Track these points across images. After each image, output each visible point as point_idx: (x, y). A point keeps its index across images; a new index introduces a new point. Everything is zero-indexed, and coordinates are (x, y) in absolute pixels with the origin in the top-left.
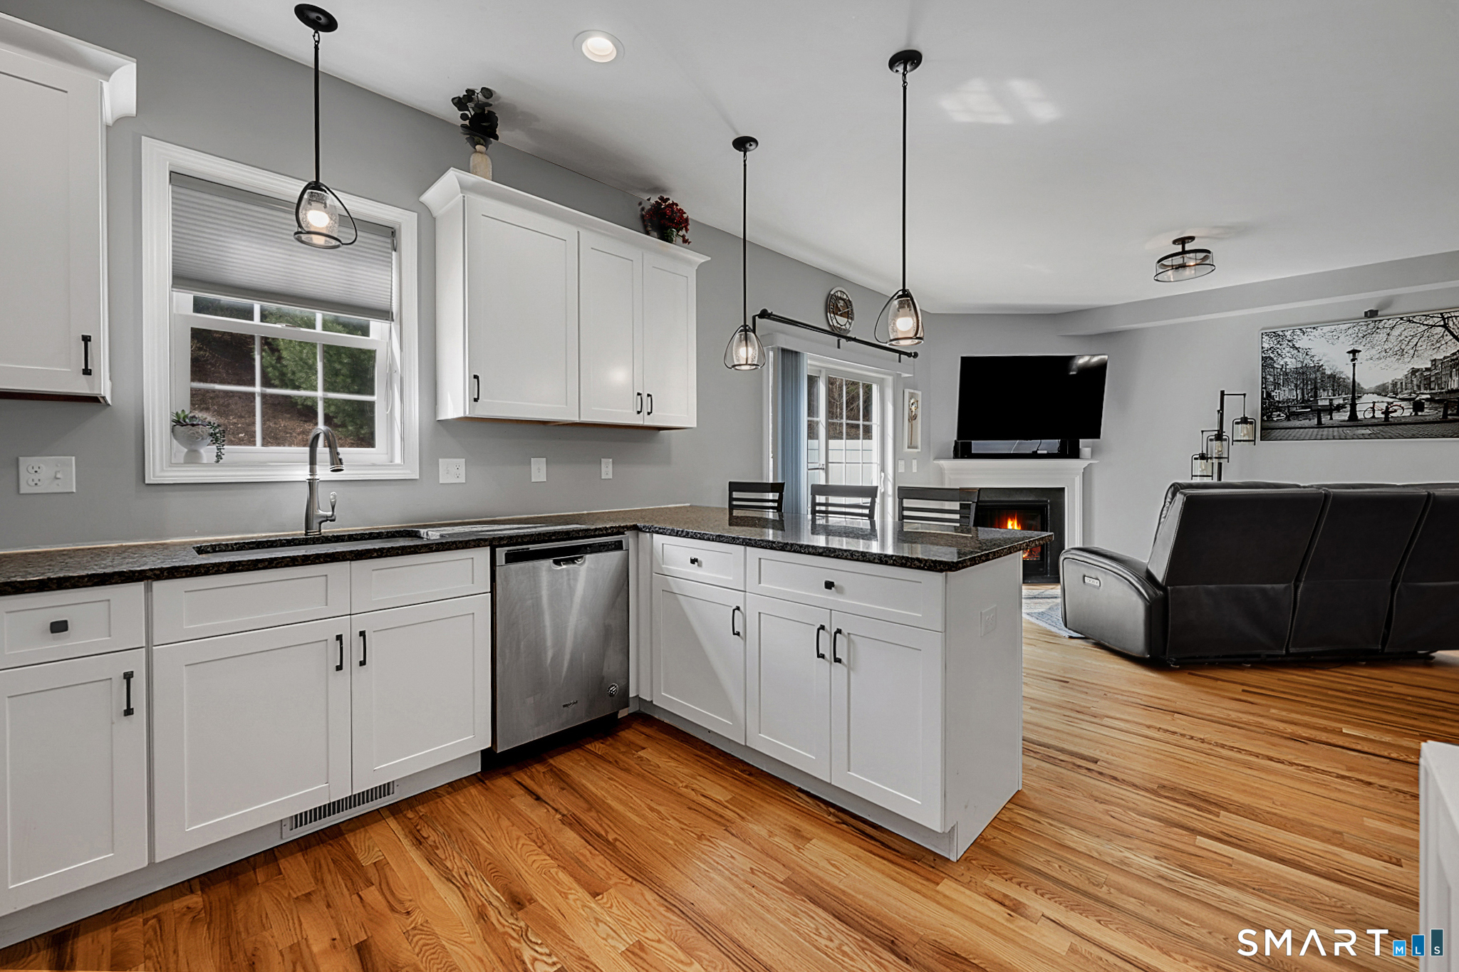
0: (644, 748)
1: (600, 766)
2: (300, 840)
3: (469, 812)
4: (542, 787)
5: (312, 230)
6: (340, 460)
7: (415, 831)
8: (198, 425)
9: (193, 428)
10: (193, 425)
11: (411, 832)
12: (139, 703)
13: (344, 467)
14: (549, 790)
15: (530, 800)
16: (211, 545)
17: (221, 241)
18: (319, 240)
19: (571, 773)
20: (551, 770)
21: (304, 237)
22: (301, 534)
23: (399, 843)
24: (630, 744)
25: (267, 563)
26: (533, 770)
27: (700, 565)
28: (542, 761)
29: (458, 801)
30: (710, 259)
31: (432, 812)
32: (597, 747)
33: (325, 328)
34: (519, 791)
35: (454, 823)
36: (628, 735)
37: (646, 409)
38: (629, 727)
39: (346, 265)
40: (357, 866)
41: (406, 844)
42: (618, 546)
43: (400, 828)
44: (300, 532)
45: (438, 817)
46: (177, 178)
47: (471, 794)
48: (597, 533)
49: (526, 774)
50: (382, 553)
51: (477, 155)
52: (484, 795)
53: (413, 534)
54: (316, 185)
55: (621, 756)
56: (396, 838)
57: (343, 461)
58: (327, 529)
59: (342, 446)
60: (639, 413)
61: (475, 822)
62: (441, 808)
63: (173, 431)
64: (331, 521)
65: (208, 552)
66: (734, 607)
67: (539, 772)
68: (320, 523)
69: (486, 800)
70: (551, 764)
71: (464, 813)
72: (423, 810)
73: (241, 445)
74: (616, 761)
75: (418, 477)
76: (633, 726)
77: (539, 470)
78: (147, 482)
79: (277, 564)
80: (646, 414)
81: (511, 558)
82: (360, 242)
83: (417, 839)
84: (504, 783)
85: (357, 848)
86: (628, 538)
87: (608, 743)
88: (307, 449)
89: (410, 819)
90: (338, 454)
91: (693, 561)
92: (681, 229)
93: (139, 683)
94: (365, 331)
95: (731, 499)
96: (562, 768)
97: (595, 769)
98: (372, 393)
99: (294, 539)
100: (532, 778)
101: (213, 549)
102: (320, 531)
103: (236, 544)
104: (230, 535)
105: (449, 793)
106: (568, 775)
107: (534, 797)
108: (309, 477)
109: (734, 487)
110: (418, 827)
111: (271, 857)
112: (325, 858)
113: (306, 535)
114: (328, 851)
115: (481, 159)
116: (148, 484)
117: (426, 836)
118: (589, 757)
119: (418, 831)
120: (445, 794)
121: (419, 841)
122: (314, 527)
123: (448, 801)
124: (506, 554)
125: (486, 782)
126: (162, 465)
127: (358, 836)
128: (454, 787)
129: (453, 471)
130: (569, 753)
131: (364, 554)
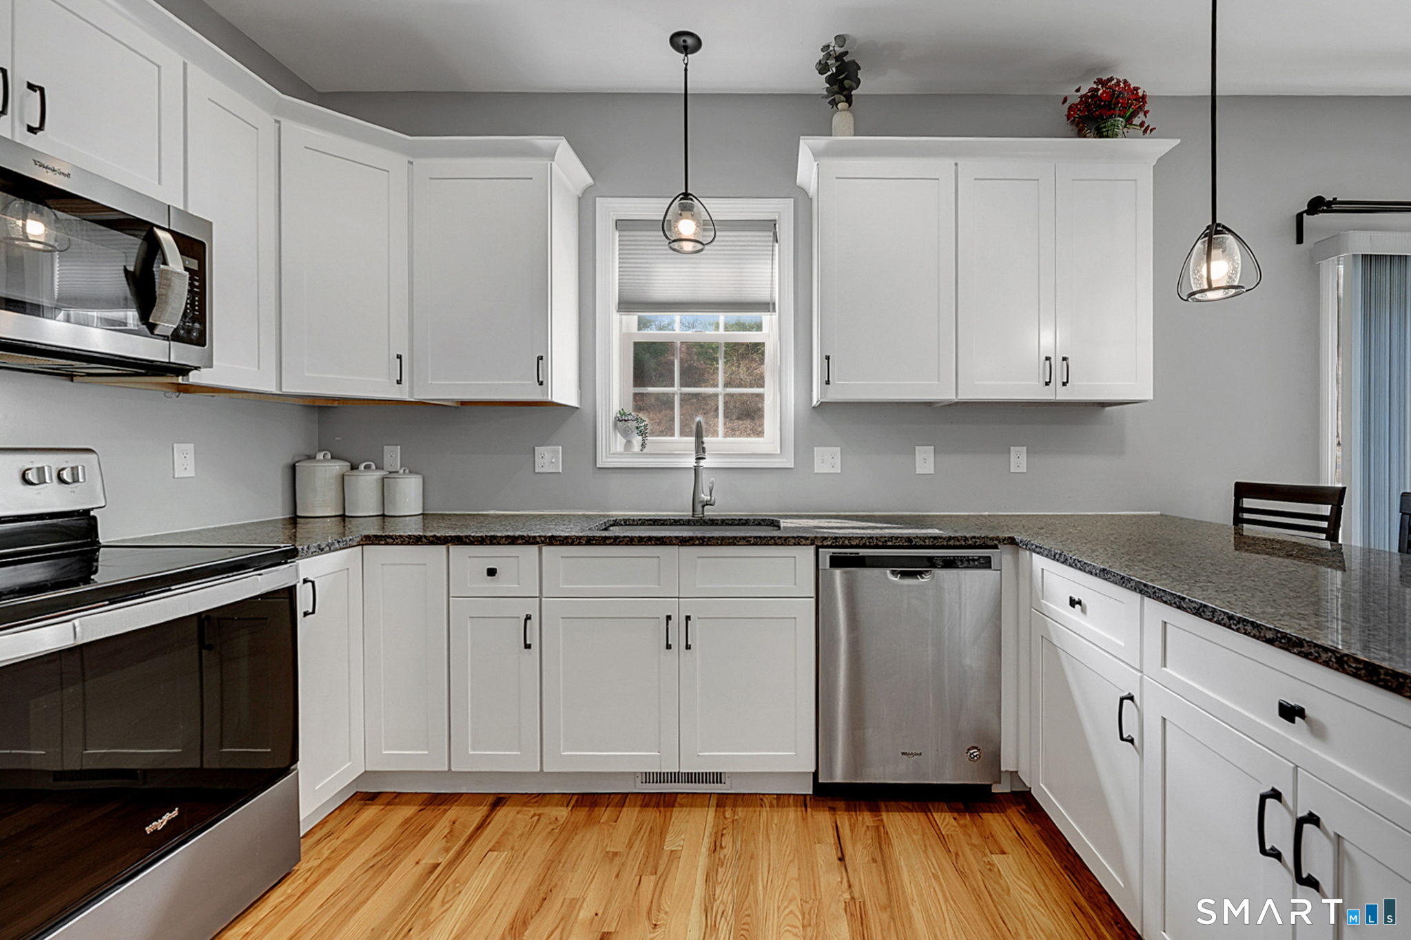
0: (1003, 853)
1: (934, 851)
2: (647, 796)
3: (771, 837)
4: (854, 844)
5: (683, 237)
6: (704, 448)
7: (720, 834)
8: (628, 420)
9: (626, 423)
10: (626, 421)
11: (716, 833)
12: (533, 639)
13: (706, 455)
14: (858, 853)
15: (834, 855)
16: (624, 519)
17: (647, 268)
18: (688, 246)
19: (895, 842)
20: (877, 827)
21: (675, 245)
22: (687, 515)
23: (701, 841)
24: (989, 838)
25: (612, 540)
26: (860, 818)
27: (1084, 611)
28: (875, 810)
29: (772, 819)
30: (1179, 141)
31: (744, 821)
32: (945, 820)
33: (726, 329)
34: (830, 837)
35: (752, 844)
36: (995, 822)
37: (1059, 377)
38: (1002, 810)
39: (737, 266)
40: (660, 845)
41: (707, 843)
42: (986, 563)
43: (712, 823)
44: (687, 514)
45: (745, 829)
46: (621, 224)
47: (788, 816)
48: (951, 543)
49: (849, 820)
50: (704, 541)
51: (839, 113)
52: (797, 826)
53: (774, 524)
54: (686, 195)
55: (967, 848)
56: (702, 833)
57: (707, 450)
58: (709, 512)
59: (707, 436)
60: (1047, 384)
61: (769, 854)
62: (754, 820)
63: (615, 425)
64: (711, 505)
65: (621, 525)
66: (1125, 694)
67: (863, 823)
68: (703, 506)
69: (795, 831)
70: (882, 820)
71: (768, 836)
72: (741, 812)
73: (661, 436)
74: (957, 854)
75: (793, 466)
76: (1009, 812)
77: (925, 461)
78: (598, 466)
79: (620, 542)
80: (1059, 384)
81: (836, 562)
82: (718, 241)
83: (715, 845)
84: (823, 819)
85: (673, 826)
86: (1002, 556)
87: (962, 822)
88: (693, 439)
89: (725, 818)
90: (703, 443)
91: (1073, 603)
92: (1134, 114)
93: (534, 624)
94: (758, 327)
95: (1238, 509)
96: (891, 831)
97: (925, 852)
98: (762, 386)
99: (680, 520)
100: (852, 829)
101: (625, 522)
102: (703, 514)
103: (640, 520)
104: (648, 511)
105: (771, 806)
106: (890, 844)
107: (840, 855)
108: (695, 465)
109: (1242, 490)
110: (724, 832)
111: (622, 799)
112: (648, 824)
113: (693, 516)
114: (655, 817)
115: (842, 118)
116: (599, 468)
117: (723, 845)
118: (930, 831)
119: (722, 835)
120: (768, 805)
121: (715, 847)
122: (698, 510)
123: (765, 814)
124: (831, 557)
125: (809, 809)
126: (606, 454)
127: (682, 813)
128: (780, 800)
129: (828, 460)
130: (909, 814)
131: (687, 541)
